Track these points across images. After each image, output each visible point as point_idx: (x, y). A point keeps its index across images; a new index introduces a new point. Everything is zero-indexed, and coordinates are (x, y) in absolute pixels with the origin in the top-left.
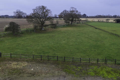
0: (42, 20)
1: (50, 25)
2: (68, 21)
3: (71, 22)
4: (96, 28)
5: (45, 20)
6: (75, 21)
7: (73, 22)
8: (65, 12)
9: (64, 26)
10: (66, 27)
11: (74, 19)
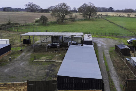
0: (63, 14)
1: (69, 19)
2: (86, 15)
3: (88, 17)
4: (110, 22)
5: (66, 14)
6: (93, 15)
7: (91, 17)
8: (84, 6)
9: (82, 20)
10: (83, 21)
11: (92, 14)
